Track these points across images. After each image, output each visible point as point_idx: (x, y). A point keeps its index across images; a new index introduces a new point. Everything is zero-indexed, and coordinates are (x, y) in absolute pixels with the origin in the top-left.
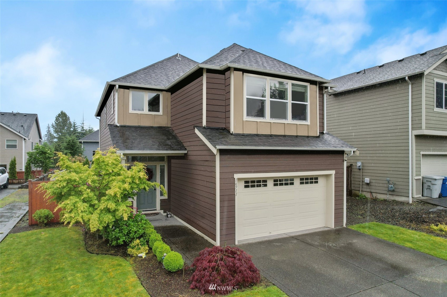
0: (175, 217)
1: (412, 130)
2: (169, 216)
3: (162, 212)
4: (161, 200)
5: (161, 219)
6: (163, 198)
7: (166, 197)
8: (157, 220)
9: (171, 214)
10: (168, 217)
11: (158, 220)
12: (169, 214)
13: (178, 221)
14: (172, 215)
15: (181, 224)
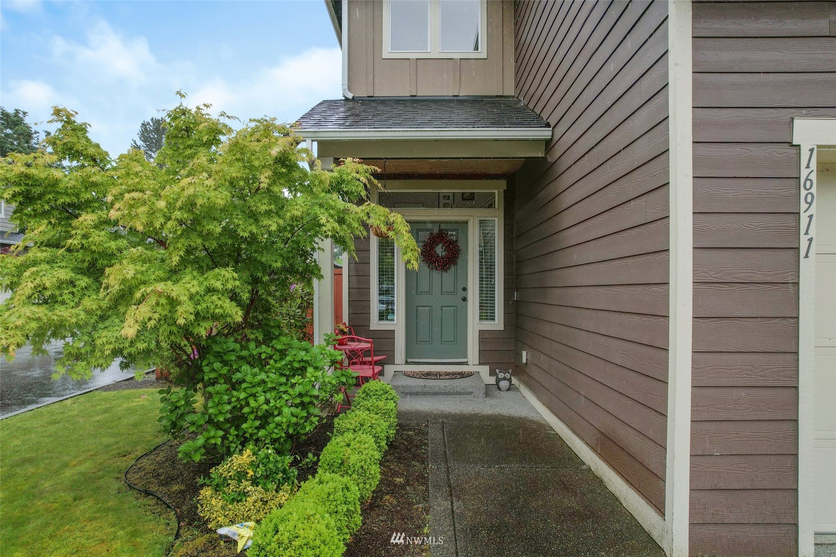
0: (524, 390)
2: (504, 384)
3: (484, 370)
4: (484, 336)
5: (472, 393)
6: (488, 325)
7: (498, 323)
8: (456, 394)
9: (510, 380)
10: (500, 389)
11: (458, 393)
12: (505, 379)
13: (527, 403)
14: (514, 381)
15: (531, 415)
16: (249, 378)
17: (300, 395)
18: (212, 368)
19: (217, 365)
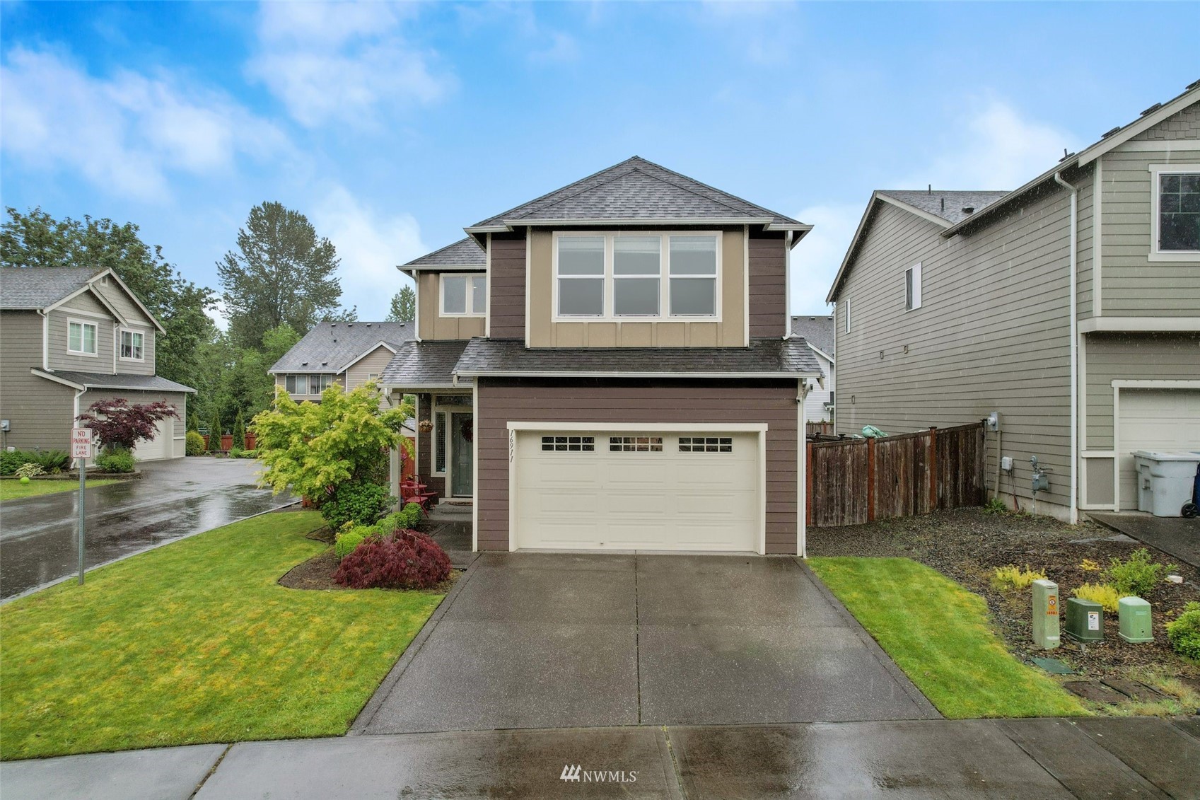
1: (1078, 319)
16: (353, 498)
17: (372, 504)
18: (340, 494)
19: (342, 493)
